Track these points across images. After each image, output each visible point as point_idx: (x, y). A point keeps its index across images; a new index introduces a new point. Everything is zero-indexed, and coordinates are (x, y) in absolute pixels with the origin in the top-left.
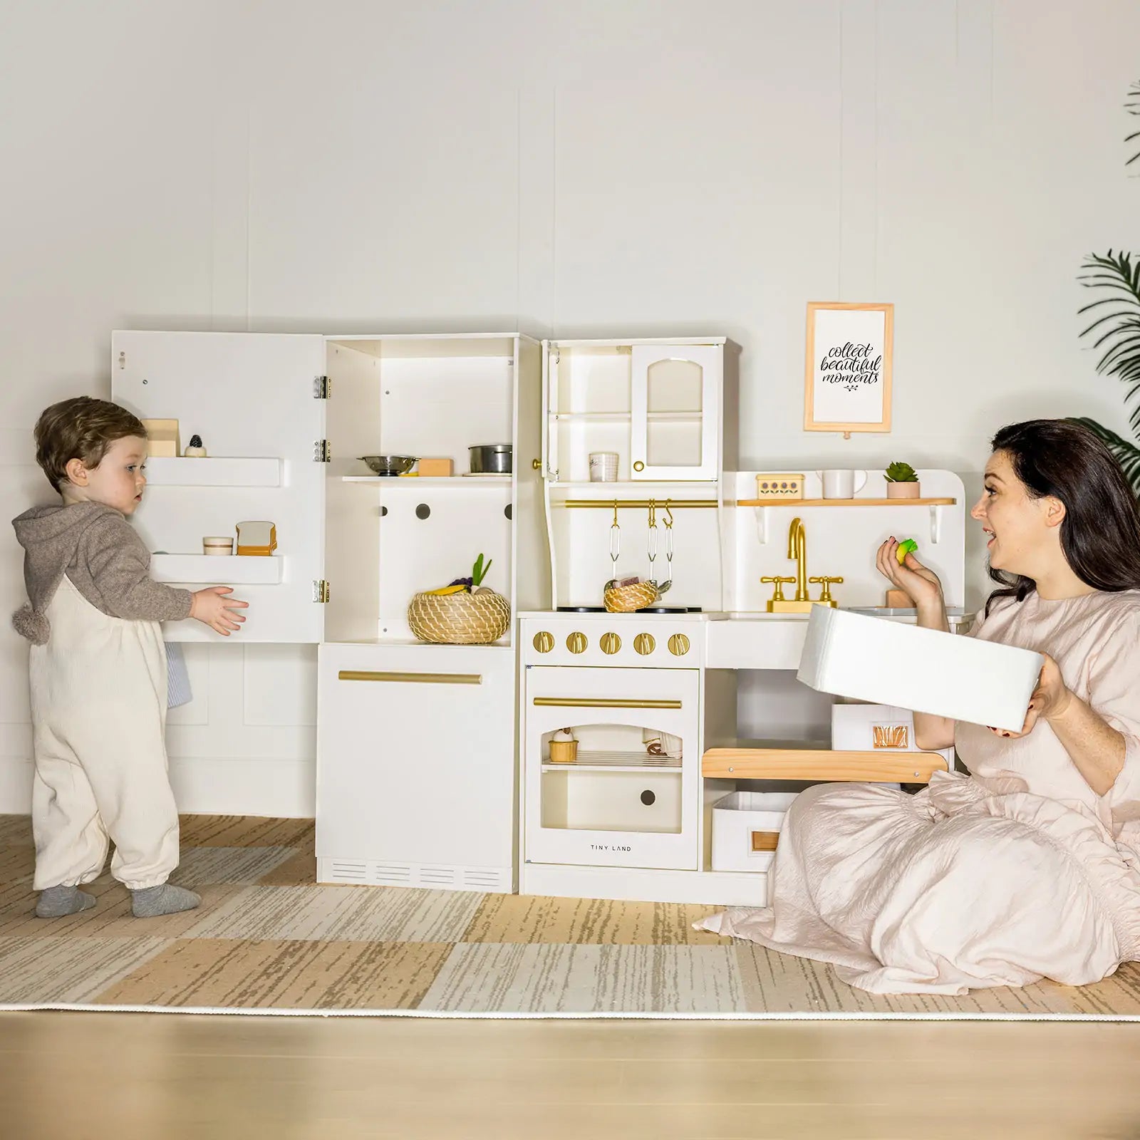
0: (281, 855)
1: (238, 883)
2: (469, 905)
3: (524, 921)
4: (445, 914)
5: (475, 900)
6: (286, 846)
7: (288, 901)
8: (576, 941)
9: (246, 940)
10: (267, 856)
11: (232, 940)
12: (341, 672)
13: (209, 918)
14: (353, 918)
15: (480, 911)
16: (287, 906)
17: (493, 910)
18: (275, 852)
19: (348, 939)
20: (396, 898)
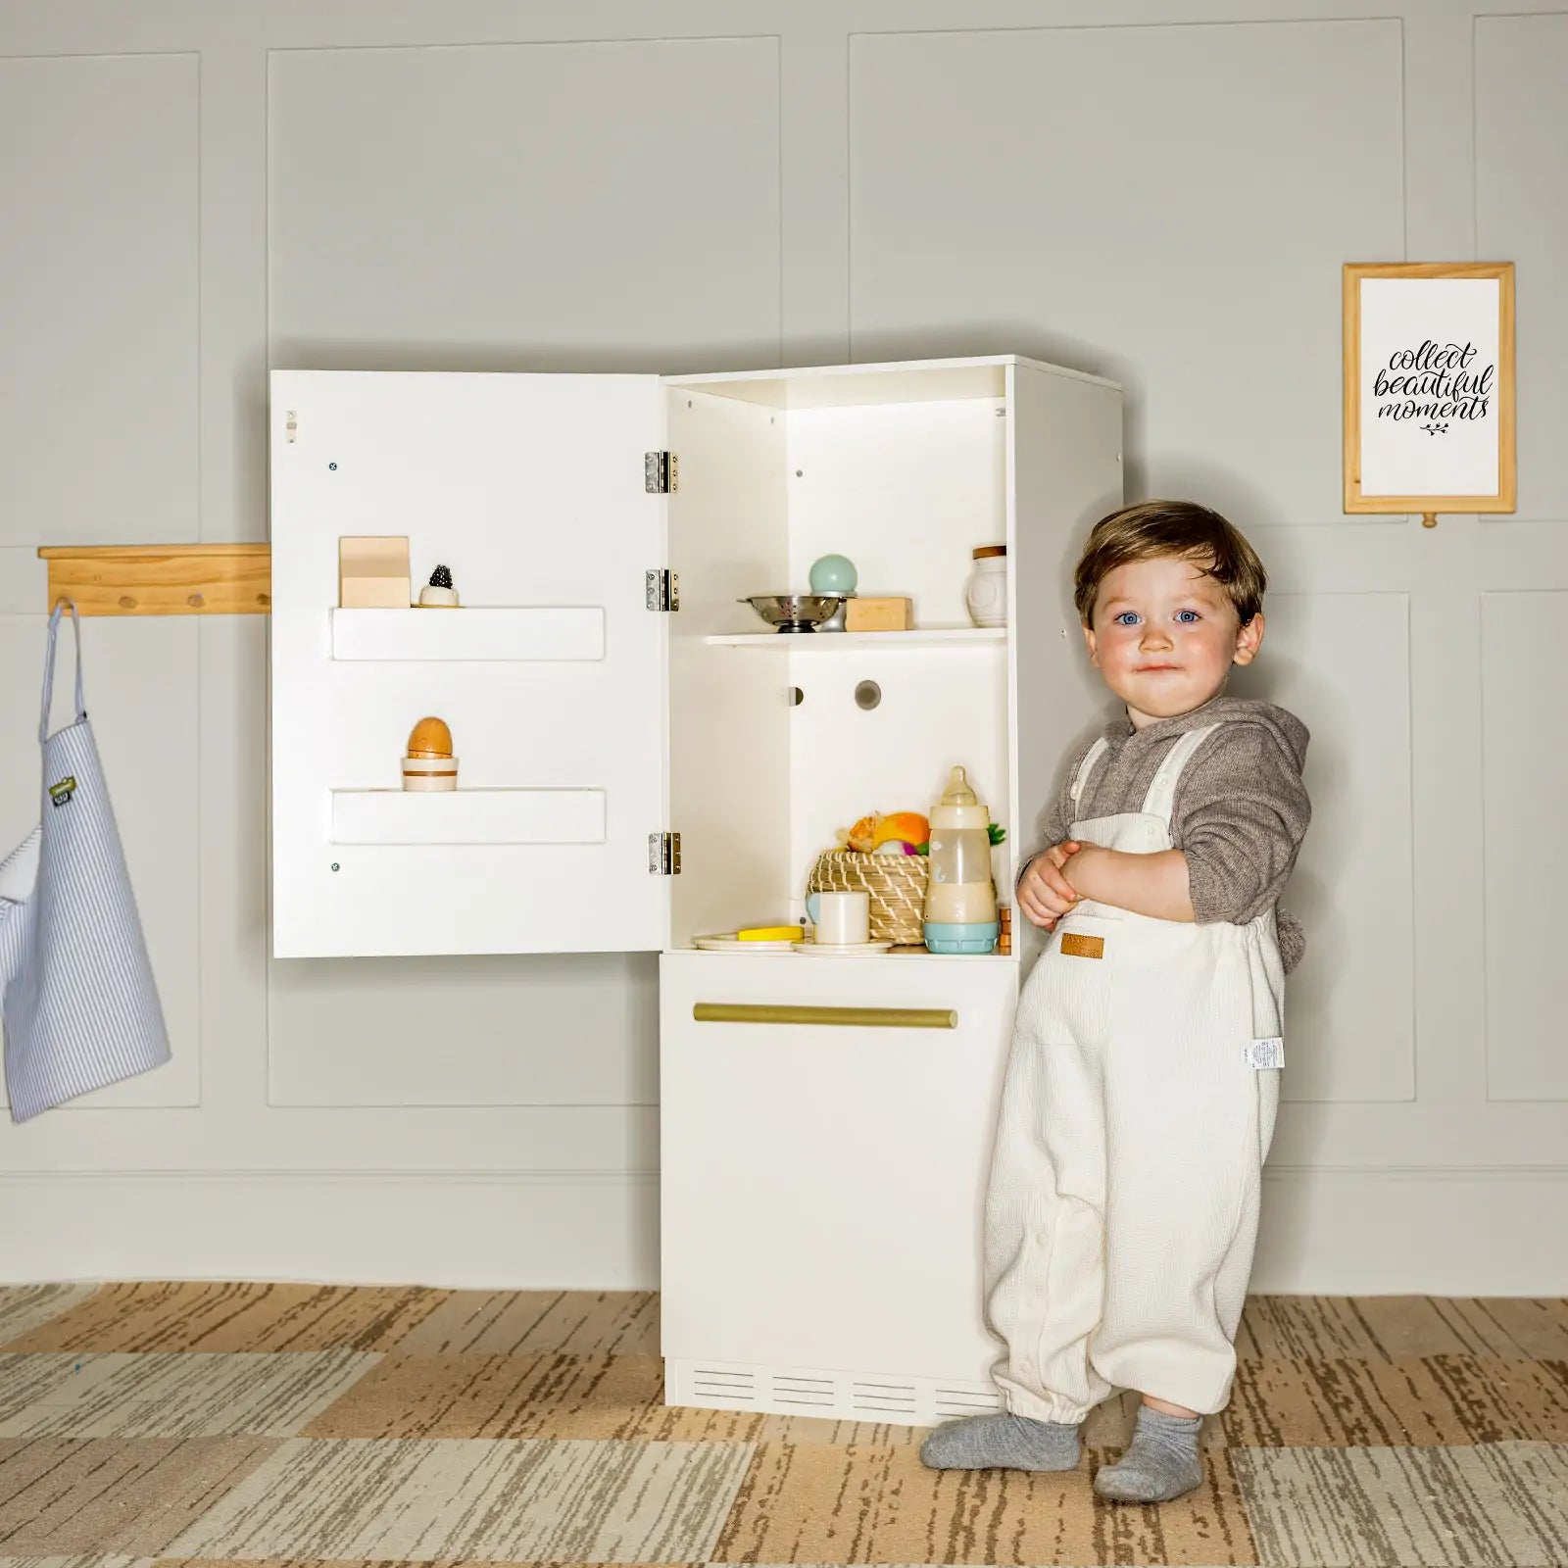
0: (347, 1368)
1: (269, 1433)
2: (722, 1478)
3: (836, 1512)
4: (676, 1499)
5: (733, 1466)
6: (356, 1347)
7: (368, 1472)
8: (942, 1559)
9: (290, 1562)
10: (320, 1371)
11: (263, 1561)
12: (698, 1007)
13: (215, 1510)
14: (496, 1509)
15: (746, 1490)
16: (367, 1481)
17: (771, 1488)
18: (336, 1363)
19: (489, 1557)
20: (577, 1464)
